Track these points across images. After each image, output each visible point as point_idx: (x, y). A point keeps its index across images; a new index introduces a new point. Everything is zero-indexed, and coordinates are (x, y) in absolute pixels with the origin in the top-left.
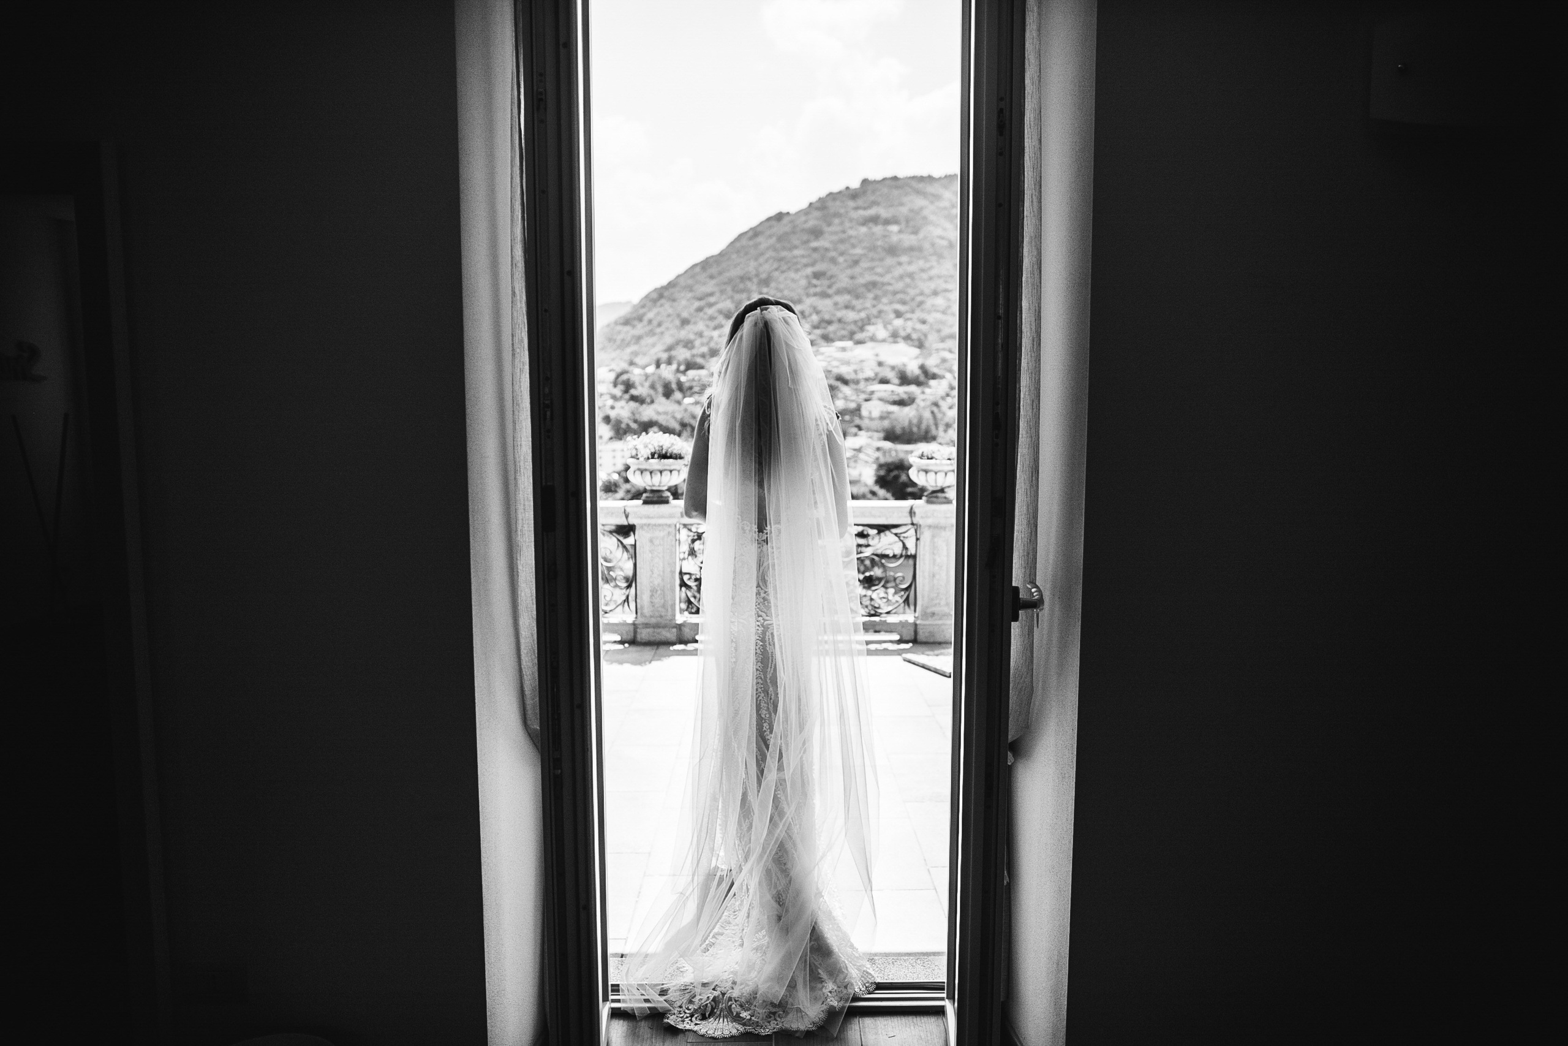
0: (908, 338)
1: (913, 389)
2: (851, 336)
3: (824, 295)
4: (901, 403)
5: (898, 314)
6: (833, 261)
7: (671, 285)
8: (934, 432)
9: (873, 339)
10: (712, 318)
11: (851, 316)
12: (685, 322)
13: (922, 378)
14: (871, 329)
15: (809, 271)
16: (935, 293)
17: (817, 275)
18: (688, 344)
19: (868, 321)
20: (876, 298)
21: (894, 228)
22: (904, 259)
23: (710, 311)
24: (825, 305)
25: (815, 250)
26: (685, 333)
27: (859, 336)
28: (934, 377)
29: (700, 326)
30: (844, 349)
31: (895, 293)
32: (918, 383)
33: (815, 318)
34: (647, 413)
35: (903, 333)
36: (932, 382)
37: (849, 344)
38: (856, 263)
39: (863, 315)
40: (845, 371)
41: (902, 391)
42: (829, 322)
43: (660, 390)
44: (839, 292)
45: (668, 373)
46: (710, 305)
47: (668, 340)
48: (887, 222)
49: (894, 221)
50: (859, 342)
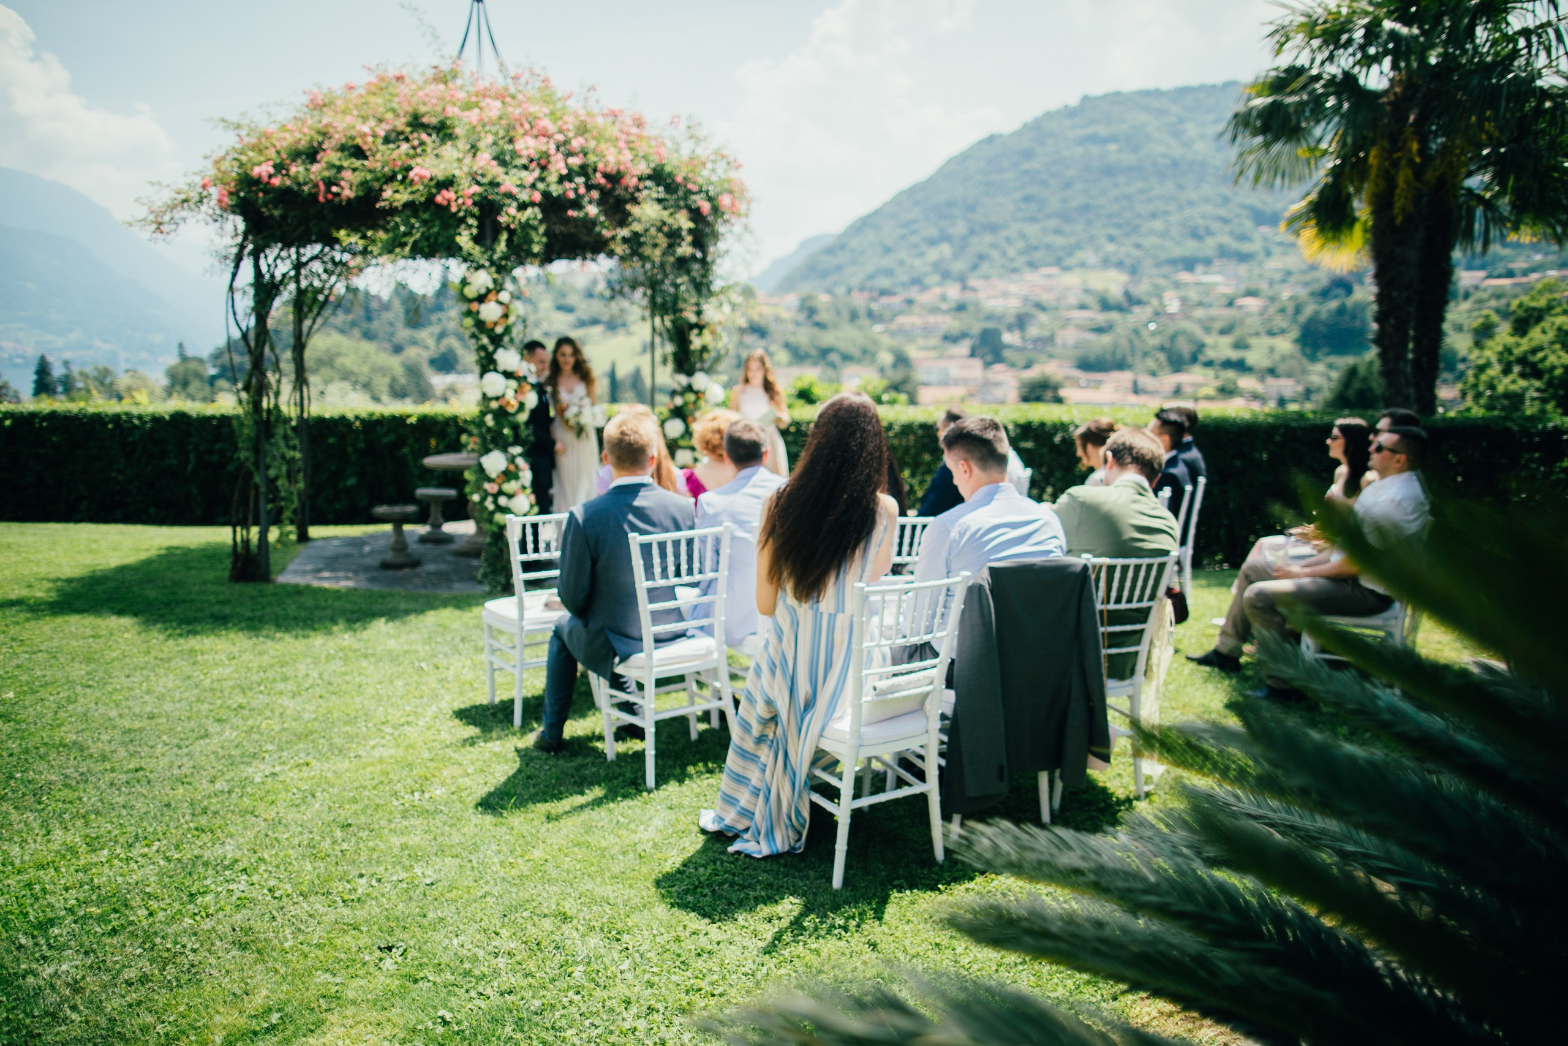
0: (1120, 265)
1: (1114, 316)
2: (1058, 262)
3: (1032, 220)
4: (1100, 330)
5: (1111, 239)
6: (1044, 184)
7: (877, 213)
8: (1129, 359)
9: (1083, 265)
10: (915, 246)
11: (1059, 241)
12: (887, 250)
13: (1125, 305)
14: (1080, 255)
15: (1018, 195)
16: (1154, 216)
17: (1027, 199)
18: (888, 272)
19: (1078, 246)
20: (1089, 223)
21: (1113, 147)
22: (1122, 179)
23: (914, 239)
24: (1032, 230)
25: (1026, 172)
26: (887, 262)
27: (1069, 262)
28: (1139, 302)
29: (903, 254)
30: (1049, 276)
31: (1109, 216)
32: (1119, 308)
33: (1021, 245)
34: (828, 339)
35: (1114, 259)
36: (1137, 309)
37: (1054, 270)
38: (1068, 185)
39: (1073, 240)
40: (1046, 298)
41: (1101, 318)
42: (1036, 248)
43: (846, 315)
44: (1049, 216)
45: (859, 300)
46: (914, 232)
47: (869, 268)
48: (1106, 140)
49: (1113, 139)
50: (1067, 269)
